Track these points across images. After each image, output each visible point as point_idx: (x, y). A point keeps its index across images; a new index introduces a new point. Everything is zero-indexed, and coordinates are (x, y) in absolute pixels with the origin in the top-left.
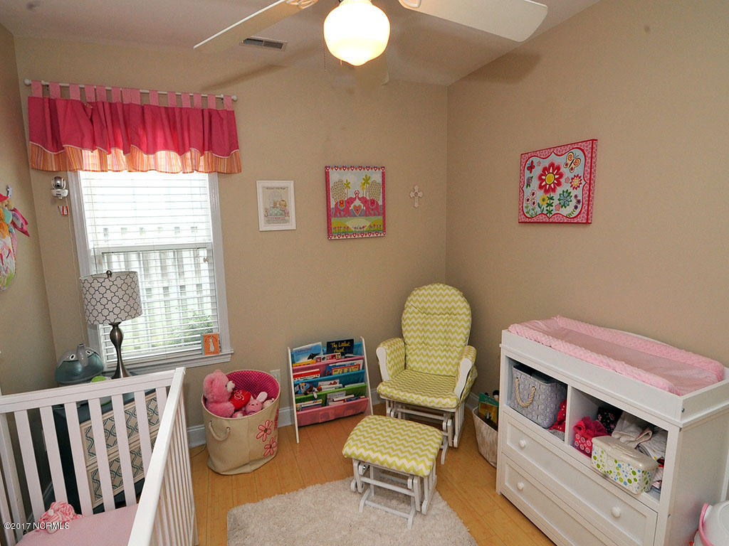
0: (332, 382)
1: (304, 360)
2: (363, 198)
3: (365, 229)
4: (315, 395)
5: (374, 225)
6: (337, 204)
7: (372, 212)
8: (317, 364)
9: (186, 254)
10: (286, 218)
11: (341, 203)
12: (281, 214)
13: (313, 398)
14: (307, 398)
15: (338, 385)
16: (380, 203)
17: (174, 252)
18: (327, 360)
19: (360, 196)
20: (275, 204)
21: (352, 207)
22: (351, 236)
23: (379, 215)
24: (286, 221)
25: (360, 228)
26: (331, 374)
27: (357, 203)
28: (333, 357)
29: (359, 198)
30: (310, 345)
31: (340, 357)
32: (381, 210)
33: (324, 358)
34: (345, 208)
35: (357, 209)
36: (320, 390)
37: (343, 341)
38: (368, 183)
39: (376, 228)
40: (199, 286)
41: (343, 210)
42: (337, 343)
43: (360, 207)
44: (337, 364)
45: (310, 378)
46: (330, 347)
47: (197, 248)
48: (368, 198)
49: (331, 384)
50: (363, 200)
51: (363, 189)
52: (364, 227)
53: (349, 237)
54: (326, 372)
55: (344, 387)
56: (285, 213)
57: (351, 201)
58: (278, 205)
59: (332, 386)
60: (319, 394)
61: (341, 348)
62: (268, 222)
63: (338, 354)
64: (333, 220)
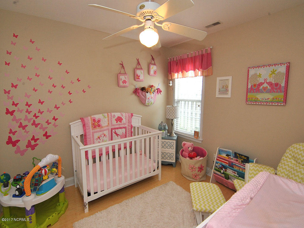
0: (234, 172)
1: (224, 155)
2: (270, 82)
3: (269, 100)
4: (222, 171)
5: (276, 98)
6: (252, 86)
7: (275, 90)
8: (229, 160)
9: (195, 103)
10: (227, 93)
11: (255, 85)
12: (225, 91)
13: (220, 172)
14: (219, 170)
15: (236, 175)
16: (283, 84)
17: (192, 102)
18: (233, 160)
19: (268, 81)
20: (223, 86)
21: (261, 87)
22: (259, 103)
23: (281, 92)
24: (227, 94)
25: (266, 99)
26: (233, 168)
27: (265, 85)
28: (237, 160)
29: (266, 83)
30: (227, 150)
31: (240, 162)
32: (283, 89)
33: (232, 159)
34: (257, 88)
35: (265, 89)
36: (226, 171)
37: (243, 156)
38: (275, 74)
39: (277, 100)
40: (196, 114)
41: (255, 89)
42: (239, 154)
43: (267, 87)
44: (237, 164)
45: (224, 164)
46: (236, 155)
47: (197, 101)
48: (273, 82)
49: (233, 172)
50: (270, 84)
51: (270, 77)
52: (268, 99)
53: (257, 104)
54: (231, 165)
55: (239, 177)
56: (227, 90)
57: (262, 84)
58: (224, 87)
59: (233, 173)
60: (224, 172)
61: (242, 158)
62: (220, 94)
63: (240, 160)
64: (249, 94)
